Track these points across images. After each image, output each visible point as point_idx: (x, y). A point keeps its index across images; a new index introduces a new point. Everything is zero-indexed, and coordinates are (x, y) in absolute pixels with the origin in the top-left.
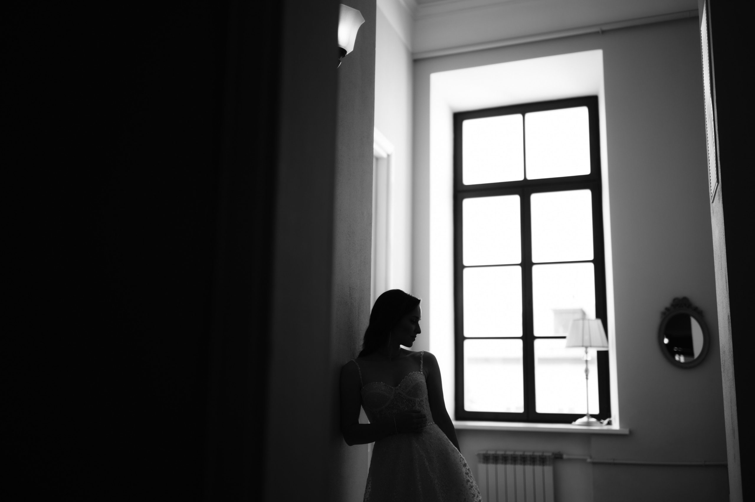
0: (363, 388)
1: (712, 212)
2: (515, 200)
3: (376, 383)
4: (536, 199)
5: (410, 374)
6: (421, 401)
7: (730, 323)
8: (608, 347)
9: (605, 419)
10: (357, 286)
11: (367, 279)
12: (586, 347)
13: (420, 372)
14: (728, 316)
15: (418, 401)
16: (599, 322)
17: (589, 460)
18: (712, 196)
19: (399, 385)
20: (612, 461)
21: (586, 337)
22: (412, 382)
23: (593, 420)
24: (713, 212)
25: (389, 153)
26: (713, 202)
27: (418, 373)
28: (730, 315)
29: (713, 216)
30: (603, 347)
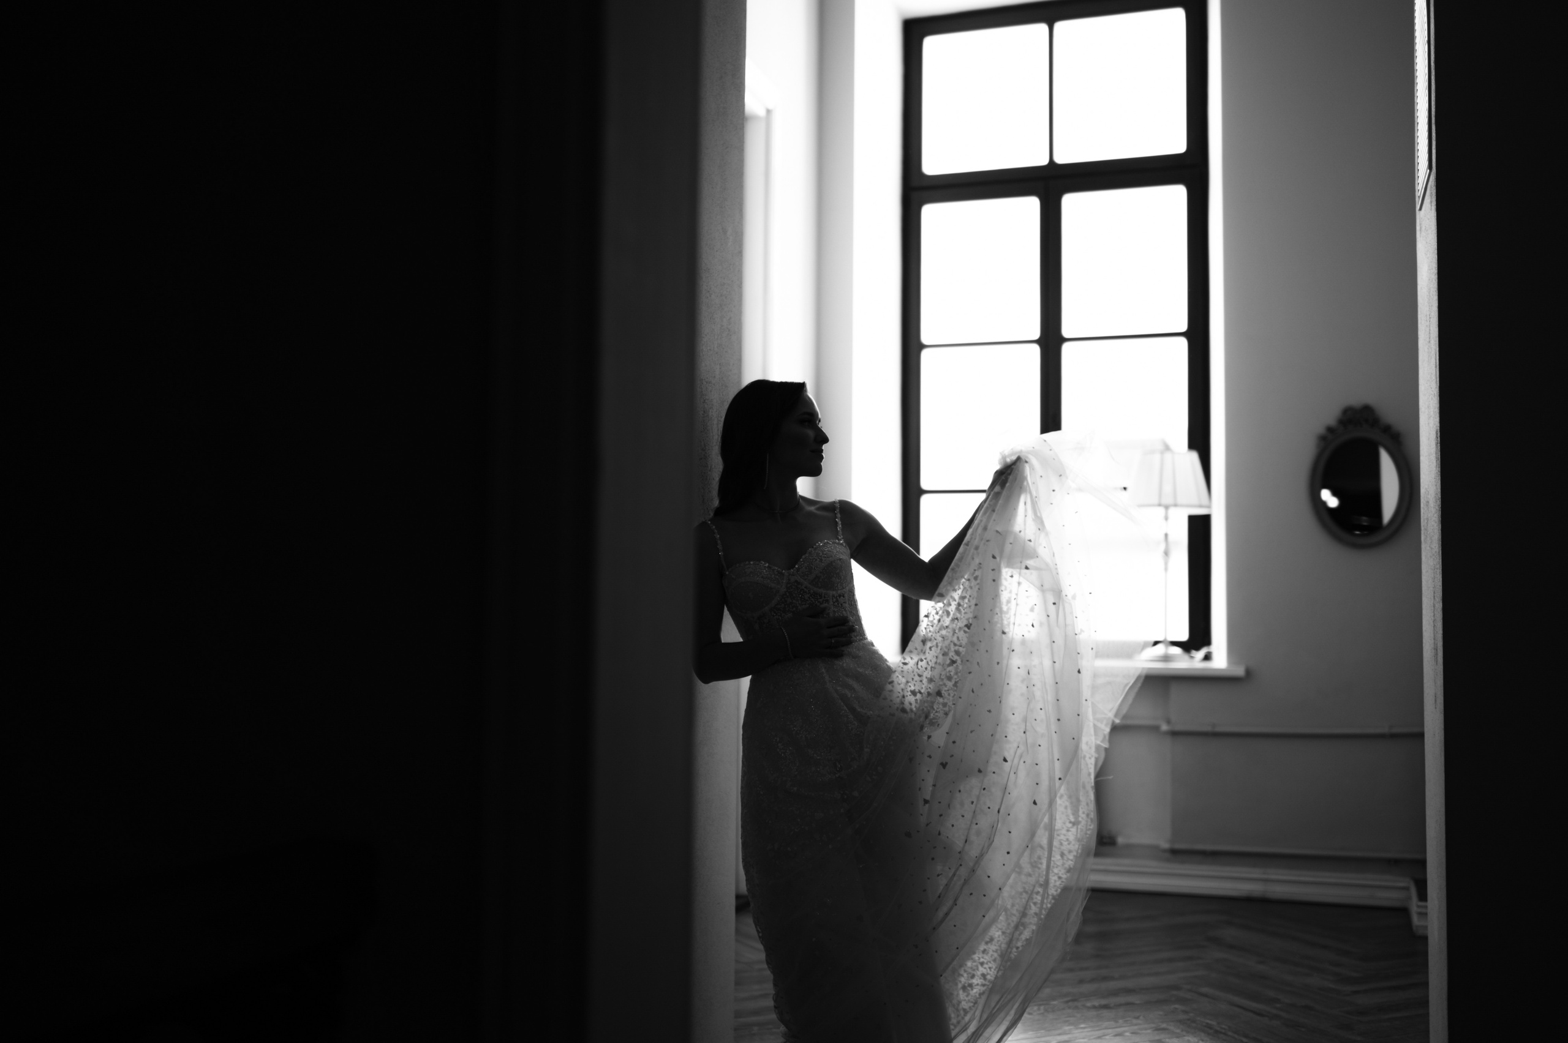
0: (727, 573)
1: (1418, 228)
2: (1029, 207)
3: (752, 563)
4: (1072, 204)
5: (817, 544)
6: (840, 596)
7: (1439, 445)
8: (1209, 507)
9: (1198, 649)
10: (715, 377)
11: (733, 364)
12: (1167, 507)
13: (839, 540)
14: (1437, 431)
15: (833, 596)
16: (1194, 456)
17: (1164, 727)
18: (1419, 197)
19: (797, 566)
20: (1208, 729)
21: (1168, 488)
22: (821, 560)
23: (1177, 650)
24: (1420, 230)
25: (770, 108)
26: (1420, 209)
27: (834, 543)
28: (1439, 428)
29: (1420, 236)
30: (1201, 506)
